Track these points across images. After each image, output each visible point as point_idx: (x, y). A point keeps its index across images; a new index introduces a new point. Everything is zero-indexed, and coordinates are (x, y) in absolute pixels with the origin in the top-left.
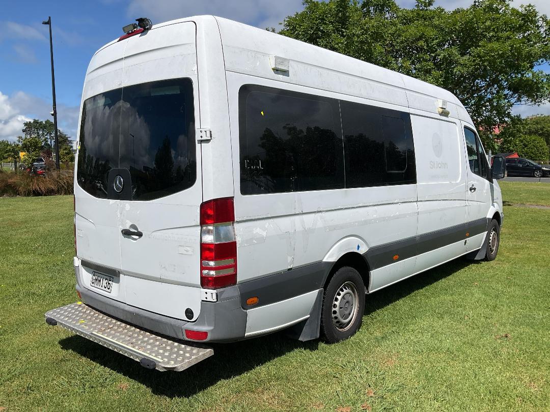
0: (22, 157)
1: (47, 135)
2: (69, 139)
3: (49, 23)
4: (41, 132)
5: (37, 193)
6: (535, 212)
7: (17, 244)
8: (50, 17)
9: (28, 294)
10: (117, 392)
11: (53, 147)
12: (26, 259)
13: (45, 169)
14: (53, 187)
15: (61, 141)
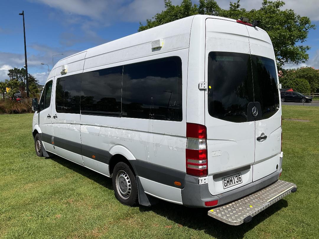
0: (8, 91)
1: (22, 77)
2: (35, 79)
3: (23, 14)
4: (19, 75)
5: (16, 112)
6: (295, 123)
7: (4, 142)
8: (23, 11)
9: (10, 170)
10: (55, 219)
11: (26, 84)
12: (9, 150)
13: (21, 98)
14: (25, 108)
15: (31, 81)
